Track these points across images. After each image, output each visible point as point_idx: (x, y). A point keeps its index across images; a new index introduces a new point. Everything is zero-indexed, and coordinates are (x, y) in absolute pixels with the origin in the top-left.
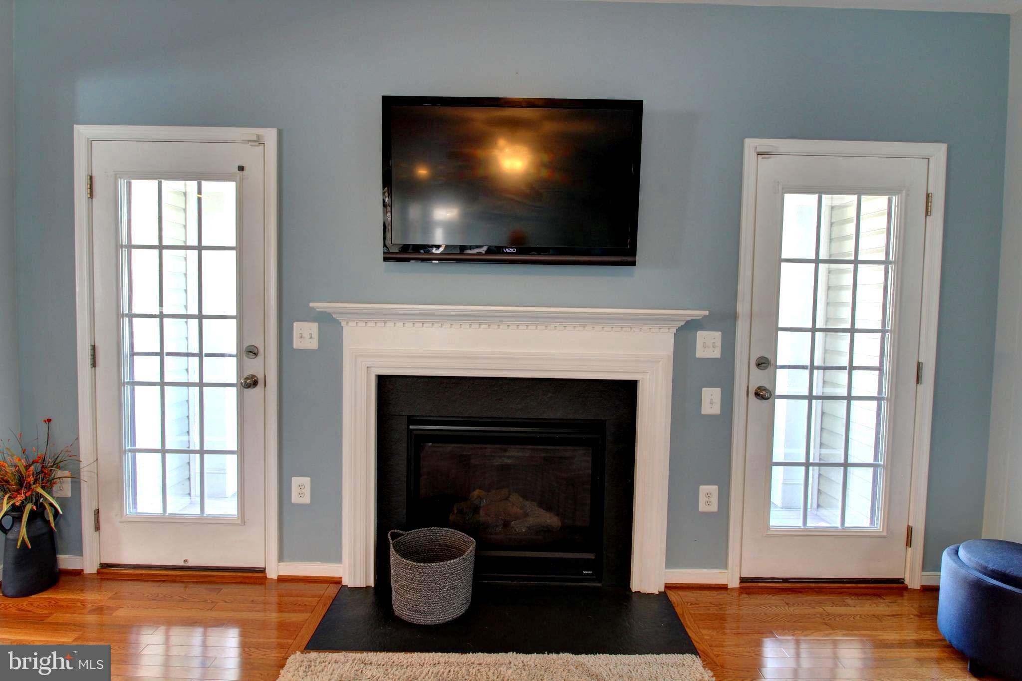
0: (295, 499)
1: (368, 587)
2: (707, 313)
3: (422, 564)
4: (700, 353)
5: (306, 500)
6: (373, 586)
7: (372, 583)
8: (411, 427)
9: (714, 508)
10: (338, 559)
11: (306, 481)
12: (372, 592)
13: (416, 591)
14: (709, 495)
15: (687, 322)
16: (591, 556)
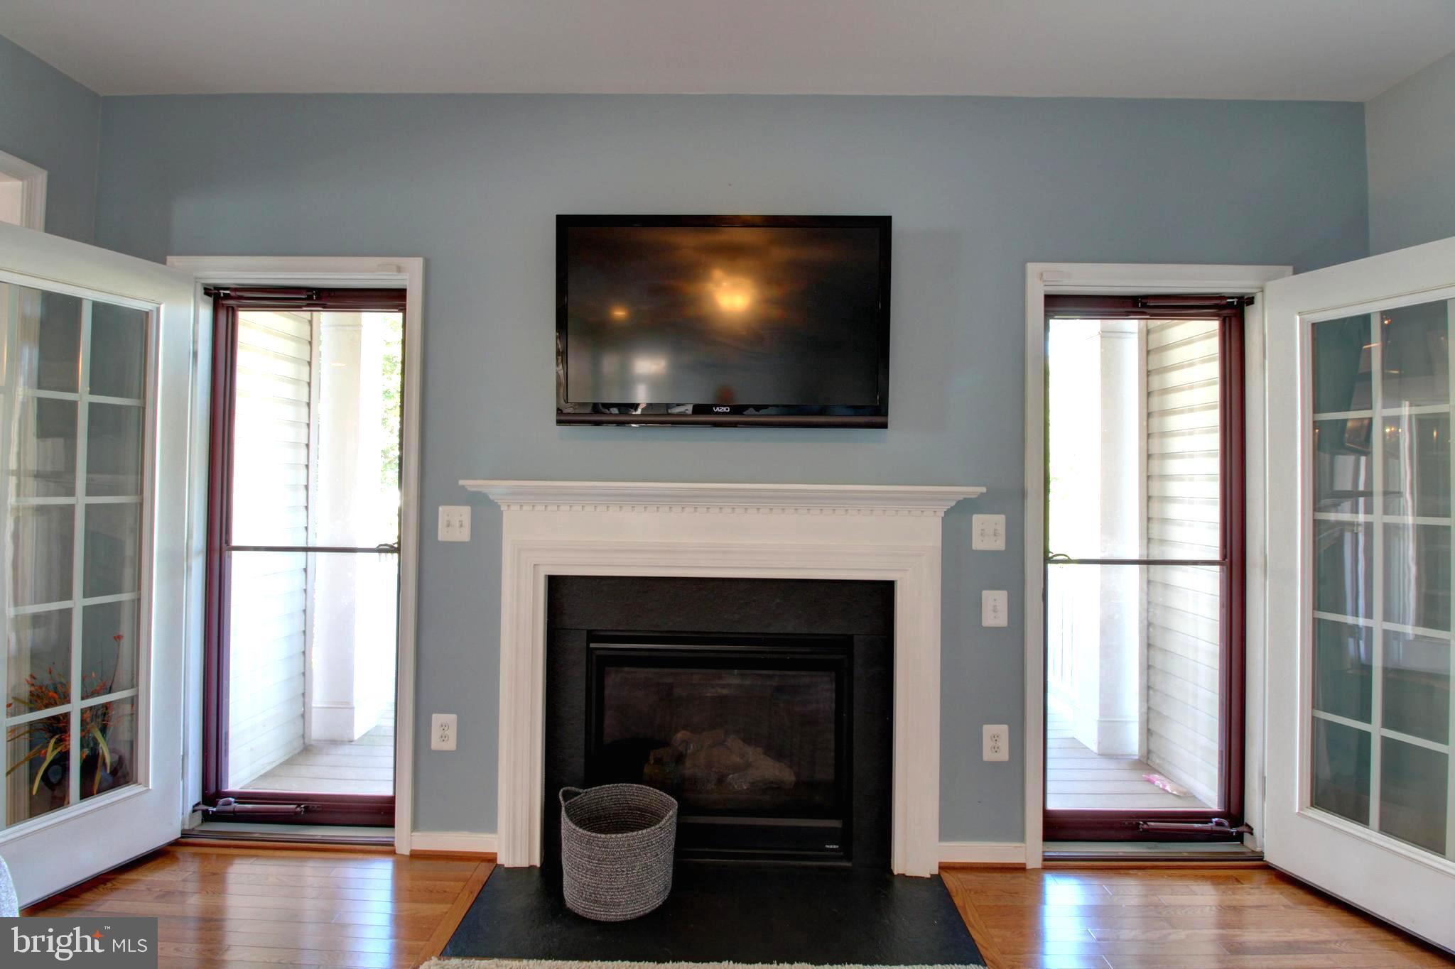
0: (436, 744)
1: (531, 868)
2: (984, 490)
3: (603, 836)
4: (978, 544)
5: (451, 745)
6: (538, 865)
7: (537, 862)
8: (592, 645)
9: (1003, 755)
10: (491, 826)
11: (451, 719)
12: (537, 873)
13: (595, 873)
14: (995, 738)
15: (959, 502)
16: (836, 824)
